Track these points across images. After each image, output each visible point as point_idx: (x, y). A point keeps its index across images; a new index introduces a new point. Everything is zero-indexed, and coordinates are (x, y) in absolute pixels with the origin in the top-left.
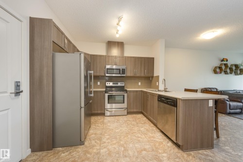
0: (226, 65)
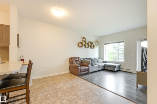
0: (85, 41)
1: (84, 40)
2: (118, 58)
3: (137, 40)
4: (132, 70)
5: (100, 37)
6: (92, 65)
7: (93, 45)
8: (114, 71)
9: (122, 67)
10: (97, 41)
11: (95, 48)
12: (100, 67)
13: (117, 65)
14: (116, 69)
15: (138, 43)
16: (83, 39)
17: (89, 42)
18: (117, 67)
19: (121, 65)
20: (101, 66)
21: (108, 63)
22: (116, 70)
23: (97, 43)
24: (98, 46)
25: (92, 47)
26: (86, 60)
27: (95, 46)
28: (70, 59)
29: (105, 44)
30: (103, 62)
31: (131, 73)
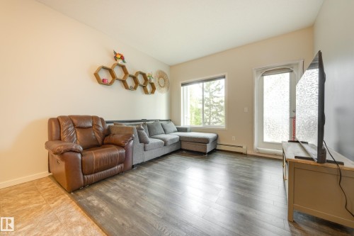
1: (120, 62)
2: (208, 121)
3: (255, 72)
4: (244, 147)
5: (171, 67)
6: (142, 141)
7: (152, 85)
8: (205, 154)
9: (221, 141)
10: (162, 75)
11: (156, 92)
12: (169, 143)
13: (210, 136)
14: (209, 148)
15: (257, 79)
16: (116, 58)
17: (137, 73)
18: (211, 141)
19: (220, 137)
20: (172, 140)
21: (190, 131)
22: (208, 150)
23: (162, 80)
24: (164, 89)
25: (149, 88)
26: (125, 125)
27: (157, 87)
28: (51, 120)
29: (183, 85)
30: (179, 130)
31: (242, 153)
